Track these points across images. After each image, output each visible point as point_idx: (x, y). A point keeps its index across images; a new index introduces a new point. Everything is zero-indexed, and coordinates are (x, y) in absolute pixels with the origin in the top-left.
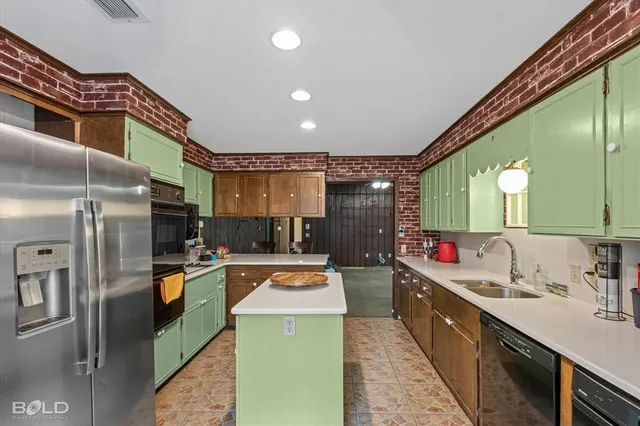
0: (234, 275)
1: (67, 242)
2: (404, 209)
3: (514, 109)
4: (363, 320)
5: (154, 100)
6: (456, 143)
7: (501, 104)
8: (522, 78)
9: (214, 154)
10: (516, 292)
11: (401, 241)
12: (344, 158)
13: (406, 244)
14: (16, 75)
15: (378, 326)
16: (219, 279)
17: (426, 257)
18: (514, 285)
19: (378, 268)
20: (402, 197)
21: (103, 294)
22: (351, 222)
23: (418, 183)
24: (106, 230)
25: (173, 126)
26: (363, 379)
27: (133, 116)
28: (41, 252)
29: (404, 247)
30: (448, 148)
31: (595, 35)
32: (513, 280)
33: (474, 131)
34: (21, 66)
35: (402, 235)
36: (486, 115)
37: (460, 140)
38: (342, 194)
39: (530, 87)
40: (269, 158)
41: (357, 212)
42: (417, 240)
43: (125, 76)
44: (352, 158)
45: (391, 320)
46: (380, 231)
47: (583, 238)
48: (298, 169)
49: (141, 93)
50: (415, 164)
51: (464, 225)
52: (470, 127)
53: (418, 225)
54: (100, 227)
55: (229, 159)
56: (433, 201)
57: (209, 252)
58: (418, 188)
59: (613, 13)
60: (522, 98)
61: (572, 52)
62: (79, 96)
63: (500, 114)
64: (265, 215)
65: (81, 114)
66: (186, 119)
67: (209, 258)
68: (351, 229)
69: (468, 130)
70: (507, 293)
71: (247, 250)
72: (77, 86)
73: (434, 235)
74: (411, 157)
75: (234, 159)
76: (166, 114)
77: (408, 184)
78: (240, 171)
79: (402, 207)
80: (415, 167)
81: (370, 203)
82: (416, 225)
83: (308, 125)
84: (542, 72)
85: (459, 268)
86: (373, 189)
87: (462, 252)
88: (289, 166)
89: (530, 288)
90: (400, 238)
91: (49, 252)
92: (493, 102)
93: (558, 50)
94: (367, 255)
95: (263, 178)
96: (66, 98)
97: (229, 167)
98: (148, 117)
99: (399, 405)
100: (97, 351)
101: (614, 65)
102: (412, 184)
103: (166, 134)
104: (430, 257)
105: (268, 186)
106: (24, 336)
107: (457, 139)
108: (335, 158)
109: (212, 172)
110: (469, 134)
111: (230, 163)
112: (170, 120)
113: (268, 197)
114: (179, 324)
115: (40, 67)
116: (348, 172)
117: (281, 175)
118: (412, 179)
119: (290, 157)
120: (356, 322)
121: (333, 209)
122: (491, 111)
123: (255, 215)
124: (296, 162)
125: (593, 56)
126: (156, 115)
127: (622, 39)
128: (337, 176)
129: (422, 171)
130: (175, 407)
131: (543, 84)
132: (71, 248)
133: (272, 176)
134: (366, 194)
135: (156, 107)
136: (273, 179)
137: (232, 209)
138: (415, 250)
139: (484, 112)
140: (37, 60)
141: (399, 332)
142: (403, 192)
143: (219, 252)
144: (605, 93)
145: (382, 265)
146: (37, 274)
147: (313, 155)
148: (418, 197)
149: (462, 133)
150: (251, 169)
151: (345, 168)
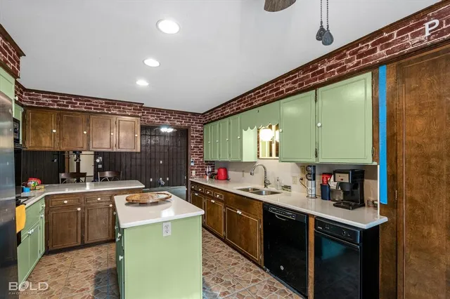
0: (54, 203)
3: (271, 98)
6: (233, 110)
7: (264, 94)
8: (276, 84)
9: (24, 89)
10: (269, 192)
11: (192, 168)
12: (153, 109)
13: (195, 170)
16: (40, 209)
17: (208, 178)
18: (266, 189)
19: (160, 188)
20: (193, 139)
23: (202, 131)
25: (10, 59)
29: (194, 172)
30: (228, 112)
31: (313, 75)
32: (265, 186)
33: (247, 105)
35: (192, 164)
36: (255, 98)
37: (237, 109)
39: (281, 90)
40: (89, 101)
42: (202, 167)
44: (160, 110)
46: (161, 162)
47: (298, 163)
48: (118, 113)
50: (201, 119)
51: (239, 157)
52: (244, 103)
55: (44, 97)
56: (215, 143)
58: (202, 134)
59: (320, 68)
60: (277, 94)
61: (302, 79)
63: (263, 99)
69: (243, 104)
70: (264, 193)
73: (211, 164)
74: (198, 114)
75: (50, 97)
77: (196, 131)
78: (58, 109)
79: (193, 146)
80: (201, 121)
81: (153, 142)
82: (201, 158)
83: (142, 83)
84: (287, 84)
86: (160, 132)
87: (231, 174)
88: (110, 111)
89: (274, 189)
90: (192, 166)
92: (259, 92)
93: (296, 76)
94: (151, 180)
95: (84, 117)
97: (43, 104)
101: (320, 90)
102: (198, 131)
104: (211, 177)
105: (89, 125)
107: (235, 108)
108: (147, 109)
109: (22, 106)
110: (243, 107)
111: (45, 100)
112: (7, 52)
113: (88, 135)
116: (156, 119)
117: (101, 117)
118: (199, 128)
122: (258, 97)
123: (75, 149)
124: (115, 108)
125: (312, 84)
127: (322, 81)
128: (148, 122)
129: (205, 124)
131: (288, 90)
133: (92, 117)
134: (150, 135)
136: (93, 119)
137: (48, 143)
138: (201, 174)
139: (253, 97)
142: (193, 137)
143: (31, 183)
144: (316, 101)
145: (162, 186)
147: (130, 104)
148: (202, 140)
149: (238, 105)
150: (70, 108)
151: (154, 116)
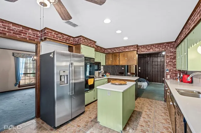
1: (68, 70)
2: (169, 62)
3: (198, 20)
4: (151, 100)
5: (87, 40)
6: (184, 36)
7: (194, 19)
8: (199, 8)
9: (106, 49)
11: (167, 74)
12: (144, 46)
13: (169, 75)
14: (64, 40)
15: (156, 103)
16: (105, 81)
17: (178, 80)
20: (168, 57)
21: (73, 81)
22: (156, 67)
23: (175, 52)
24: (74, 69)
25: (92, 44)
26: (141, 116)
27: (82, 44)
28: (63, 72)
30: (182, 38)
34: (65, 39)
35: (168, 71)
37: (185, 34)
38: (153, 57)
40: (119, 48)
41: (159, 63)
42: (175, 73)
43: (81, 36)
44: (147, 45)
45: (163, 102)
48: (128, 51)
49: (84, 39)
50: (174, 44)
52: (187, 29)
53: (175, 68)
54: (73, 68)
57: (104, 74)
58: (175, 54)
60: (200, 16)
62: (74, 42)
63: (194, 23)
64: (118, 64)
65: (74, 45)
66: (95, 42)
67: (104, 76)
68: (156, 69)
71: (114, 74)
72: (74, 40)
73: (183, 72)
74: (172, 42)
76: (90, 42)
77: (170, 52)
78: (112, 53)
79: (168, 61)
80: (174, 46)
83: (126, 38)
85: (193, 85)
88: (125, 50)
90: (167, 73)
91: (65, 72)
92: (192, 18)
95: (118, 54)
96: (72, 43)
98: (86, 44)
99: (149, 127)
100: (72, 91)
102: (172, 52)
103: (90, 46)
105: (119, 56)
106: (61, 86)
109: (105, 53)
110: (187, 32)
111: (109, 51)
112: (91, 43)
113: (119, 60)
114: (94, 90)
115: (68, 38)
117: (123, 53)
118: (172, 50)
119: (125, 47)
120: (148, 100)
121: (149, 62)
122: (192, 22)
123: (116, 65)
124: (127, 49)
126: (88, 43)
128: (142, 52)
129: (177, 47)
130: (91, 109)
132: (68, 71)
135: (88, 41)
136: (121, 54)
137: (110, 63)
138: (174, 77)
139: (190, 23)
140: (67, 37)
141: (164, 106)
142: (168, 56)
143: (107, 74)
146: (63, 75)
147: (132, 46)
149: (185, 32)
150: (115, 52)
151: (144, 49)
